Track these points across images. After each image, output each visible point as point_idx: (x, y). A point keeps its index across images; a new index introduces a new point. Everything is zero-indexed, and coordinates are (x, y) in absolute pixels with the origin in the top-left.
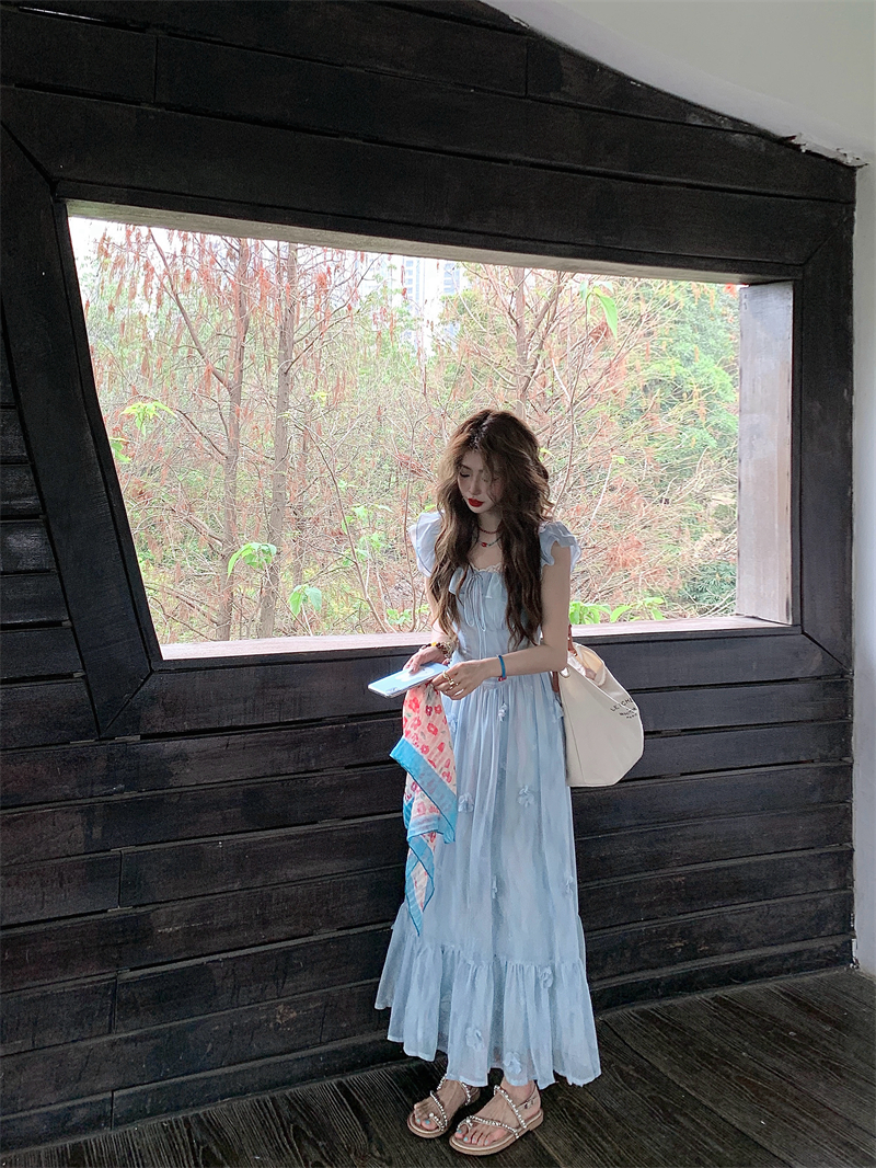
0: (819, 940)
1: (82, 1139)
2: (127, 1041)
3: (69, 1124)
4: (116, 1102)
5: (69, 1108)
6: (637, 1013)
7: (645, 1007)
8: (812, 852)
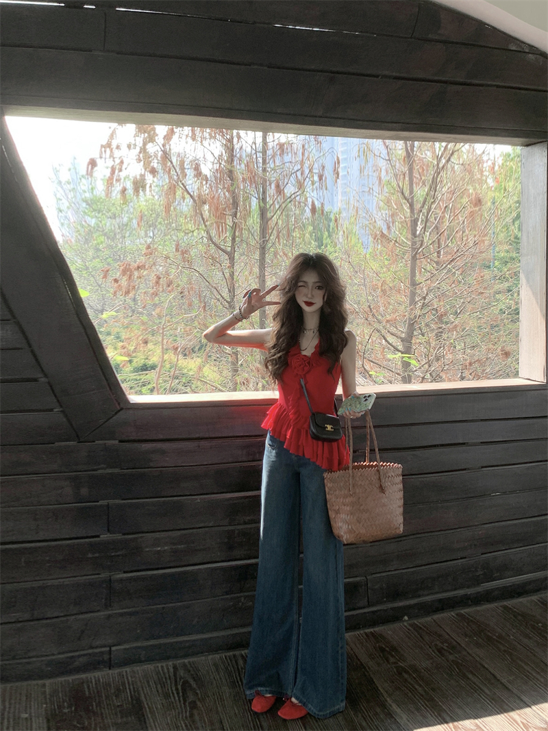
6: (457, 615)
7: (462, 612)
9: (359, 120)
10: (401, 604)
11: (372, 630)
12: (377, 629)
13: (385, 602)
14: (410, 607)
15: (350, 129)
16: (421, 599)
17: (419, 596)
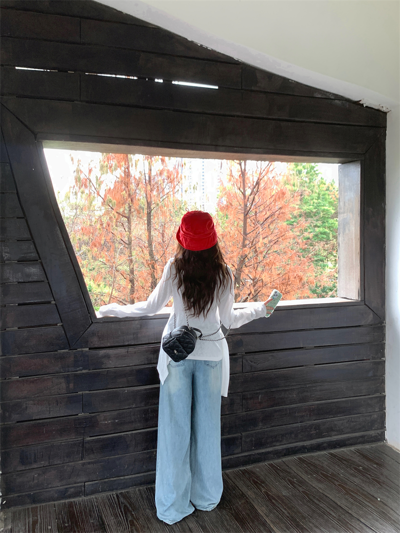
0: (372, 431)
1: (72, 500)
2: (89, 463)
3: (67, 494)
4: (86, 486)
5: (67, 488)
6: (298, 458)
7: (301, 456)
8: (369, 396)
10: (263, 451)
11: (245, 468)
12: (249, 467)
13: (254, 450)
14: (269, 453)
16: (275, 448)
17: (274, 446)
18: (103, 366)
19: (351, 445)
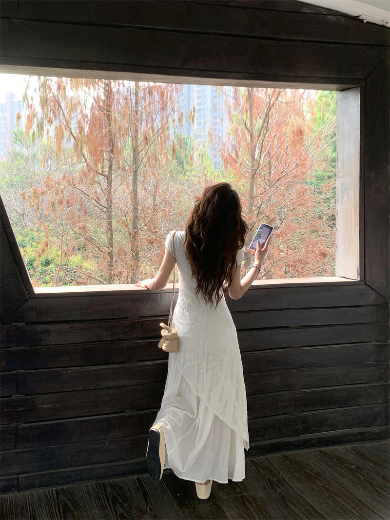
0: (374, 427)
2: (24, 452)
4: (20, 480)
6: (282, 456)
9: (211, 71)
15: (204, 79)
18: (42, 343)
19: (347, 442)
